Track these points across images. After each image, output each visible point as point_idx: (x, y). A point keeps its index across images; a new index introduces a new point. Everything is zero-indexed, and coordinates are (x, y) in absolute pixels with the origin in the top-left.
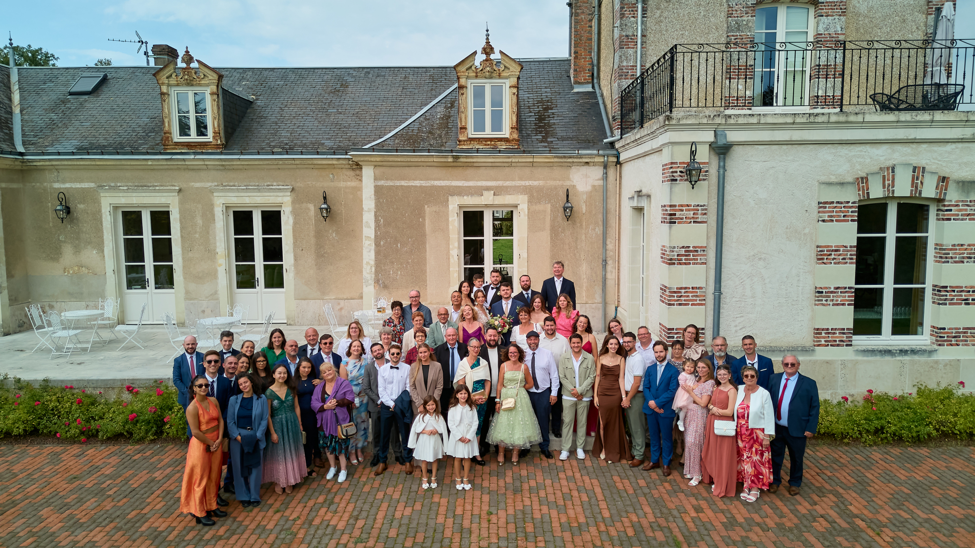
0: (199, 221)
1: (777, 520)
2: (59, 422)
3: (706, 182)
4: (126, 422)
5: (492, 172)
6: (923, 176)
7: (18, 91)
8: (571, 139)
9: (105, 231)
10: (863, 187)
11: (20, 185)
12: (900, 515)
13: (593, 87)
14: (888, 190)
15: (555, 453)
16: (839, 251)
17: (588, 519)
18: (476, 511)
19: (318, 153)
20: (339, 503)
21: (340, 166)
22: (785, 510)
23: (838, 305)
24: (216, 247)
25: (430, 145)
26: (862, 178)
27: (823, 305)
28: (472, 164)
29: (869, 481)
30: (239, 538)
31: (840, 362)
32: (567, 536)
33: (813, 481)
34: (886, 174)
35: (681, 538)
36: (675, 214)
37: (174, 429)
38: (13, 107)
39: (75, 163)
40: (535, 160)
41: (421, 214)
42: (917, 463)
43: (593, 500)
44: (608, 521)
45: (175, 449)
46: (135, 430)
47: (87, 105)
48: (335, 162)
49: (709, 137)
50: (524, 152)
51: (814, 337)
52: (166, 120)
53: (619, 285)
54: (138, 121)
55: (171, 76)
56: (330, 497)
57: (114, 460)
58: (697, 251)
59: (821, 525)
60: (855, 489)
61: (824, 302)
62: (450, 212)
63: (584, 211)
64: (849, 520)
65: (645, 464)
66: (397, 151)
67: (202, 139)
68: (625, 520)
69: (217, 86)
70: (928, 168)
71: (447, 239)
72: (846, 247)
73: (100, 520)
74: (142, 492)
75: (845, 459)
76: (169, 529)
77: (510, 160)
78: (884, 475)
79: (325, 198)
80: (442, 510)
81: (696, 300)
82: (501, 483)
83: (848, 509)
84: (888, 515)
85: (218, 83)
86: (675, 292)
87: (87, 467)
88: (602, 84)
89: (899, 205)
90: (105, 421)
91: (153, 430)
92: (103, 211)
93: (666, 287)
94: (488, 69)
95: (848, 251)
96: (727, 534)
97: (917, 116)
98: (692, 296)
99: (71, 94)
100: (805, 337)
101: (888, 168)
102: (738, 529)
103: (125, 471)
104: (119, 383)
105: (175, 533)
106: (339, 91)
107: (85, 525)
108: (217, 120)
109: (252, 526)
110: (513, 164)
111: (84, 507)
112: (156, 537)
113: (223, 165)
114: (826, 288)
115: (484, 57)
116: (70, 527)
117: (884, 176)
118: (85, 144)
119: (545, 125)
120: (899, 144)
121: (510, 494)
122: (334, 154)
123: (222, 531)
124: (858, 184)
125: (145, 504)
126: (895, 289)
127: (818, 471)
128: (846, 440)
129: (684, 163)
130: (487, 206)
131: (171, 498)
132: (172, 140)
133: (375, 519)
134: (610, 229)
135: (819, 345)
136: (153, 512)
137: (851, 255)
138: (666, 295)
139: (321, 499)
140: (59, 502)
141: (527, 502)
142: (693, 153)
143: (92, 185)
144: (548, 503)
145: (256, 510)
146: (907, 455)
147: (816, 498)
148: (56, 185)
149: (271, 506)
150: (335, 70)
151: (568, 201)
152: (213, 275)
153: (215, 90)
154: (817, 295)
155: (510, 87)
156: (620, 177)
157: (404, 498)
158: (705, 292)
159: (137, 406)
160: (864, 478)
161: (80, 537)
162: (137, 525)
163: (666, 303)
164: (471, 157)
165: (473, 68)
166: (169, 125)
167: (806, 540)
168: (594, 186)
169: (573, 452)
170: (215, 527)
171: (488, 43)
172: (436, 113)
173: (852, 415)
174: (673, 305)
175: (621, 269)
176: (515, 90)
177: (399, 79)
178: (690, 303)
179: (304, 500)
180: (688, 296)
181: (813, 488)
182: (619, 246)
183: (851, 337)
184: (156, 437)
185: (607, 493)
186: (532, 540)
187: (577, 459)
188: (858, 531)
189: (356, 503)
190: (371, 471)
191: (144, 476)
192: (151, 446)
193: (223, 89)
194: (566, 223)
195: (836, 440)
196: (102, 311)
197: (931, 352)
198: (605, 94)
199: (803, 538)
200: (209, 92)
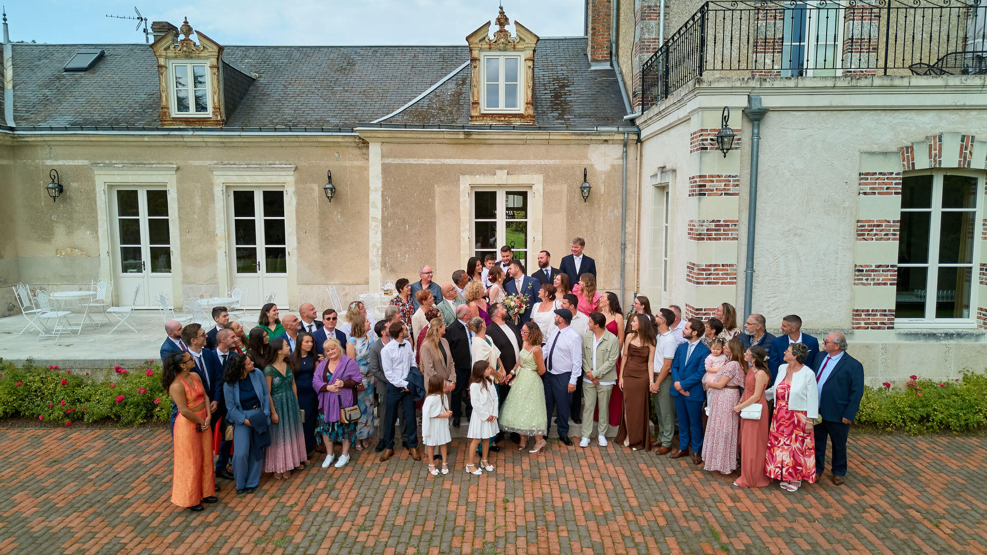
0: (198, 201)
1: (823, 510)
2: (42, 404)
3: (738, 151)
4: (114, 405)
5: (506, 150)
6: (972, 145)
7: (12, 67)
8: (589, 116)
9: (99, 211)
10: (908, 157)
11: (11, 162)
12: (958, 506)
13: (612, 65)
14: (935, 161)
15: (575, 440)
16: (881, 226)
17: (615, 508)
18: (491, 498)
19: (322, 130)
20: (341, 489)
21: (346, 144)
22: (831, 500)
23: (879, 284)
24: (215, 228)
25: (441, 121)
26: (907, 148)
27: (864, 284)
28: (484, 141)
29: (919, 471)
30: (230, 525)
31: (881, 347)
32: (592, 525)
33: (858, 470)
34: (932, 143)
35: (718, 529)
36: (705, 186)
37: (165, 412)
38: (5, 83)
39: (68, 139)
40: (551, 137)
41: (431, 194)
42: (968, 453)
43: (619, 488)
44: (637, 510)
45: (165, 433)
46: (124, 413)
47: (83, 81)
48: (340, 140)
49: (743, 102)
50: (540, 128)
51: (853, 319)
52: (164, 95)
53: (638, 270)
54: (135, 97)
55: (168, 48)
56: (331, 482)
57: (99, 444)
58: (728, 226)
59: (872, 516)
60: (904, 478)
61: (864, 281)
62: (461, 192)
63: (602, 192)
64: (902, 511)
65: (674, 452)
66: (405, 126)
67: (201, 115)
68: (655, 509)
69: (218, 59)
70: (977, 137)
71: (458, 221)
72: (889, 222)
73: (77, 505)
74: (127, 476)
75: (889, 448)
76: (154, 515)
77: (525, 137)
78: (934, 464)
79: (330, 177)
80: (454, 497)
81: (727, 279)
82: (518, 470)
83: (900, 499)
84: (945, 506)
85: (218, 56)
86: (704, 270)
87: (69, 450)
88: (621, 62)
89: (946, 178)
90: (91, 403)
91: (142, 413)
92: (97, 189)
93: (694, 264)
94: (502, 40)
95: (891, 226)
96: (769, 525)
97: (966, 80)
98: (722, 274)
99: (66, 70)
100: (842, 320)
101: (935, 137)
102: (781, 519)
103: (110, 454)
104: (108, 364)
105: (160, 519)
106: (345, 69)
107: (61, 510)
108: (217, 95)
109: (245, 513)
110: (528, 142)
111: (62, 491)
112: (138, 523)
113: (223, 142)
114: (867, 266)
115: (498, 28)
116: (45, 512)
117: (930, 146)
118: (79, 119)
119: (561, 103)
120: (947, 111)
121: (527, 481)
122: (340, 132)
123: (211, 518)
124: (903, 154)
125: (129, 489)
126: (940, 268)
127: (862, 460)
128: (889, 429)
129: (715, 130)
130: (500, 186)
131: (158, 483)
132: (170, 115)
133: (380, 507)
134: (629, 211)
135: (858, 328)
136: (138, 497)
137: (894, 230)
138: (694, 273)
139: (321, 485)
140: (36, 486)
141: (547, 489)
142: (725, 119)
143: (86, 162)
144: (570, 490)
145: (250, 496)
146: (955, 445)
147: (863, 488)
148: (49, 163)
149: (266, 492)
150: (342, 49)
151: (585, 181)
152: (213, 258)
153: (215, 63)
154: (857, 273)
155: (525, 60)
156: (641, 156)
157: (412, 485)
158: (735, 270)
159: (126, 388)
160: (913, 468)
161: (54, 523)
162: (119, 510)
163: (694, 282)
164: (484, 133)
165: (486, 39)
166: (166, 99)
167: (858, 531)
168: (613, 166)
169: (594, 439)
170: (204, 514)
171: (502, 13)
172: (447, 90)
173: (895, 402)
174: (702, 283)
175: (641, 253)
176: (530, 63)
177: (408, 57)
178: (720, 281)
179: (303, 486)
180: (718, 274)
181: (859, 477)
182: (639, 230)
183: (893, 319)
184: (145, 421)
185: (633, 480)
186: (554, 529)
187: (599, 446)
188: (913, 523)
189: (359, 489)
190: (376, 457)
191: (130, 460)
192: (140, 430)
193: (224, 62)
194: (583, 204)
195: (877, 428)
196: (95, 292)
197: (978, 336)
198: (624, 72)
199: (854, 529)
200: (209, 65)
